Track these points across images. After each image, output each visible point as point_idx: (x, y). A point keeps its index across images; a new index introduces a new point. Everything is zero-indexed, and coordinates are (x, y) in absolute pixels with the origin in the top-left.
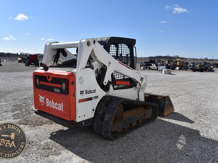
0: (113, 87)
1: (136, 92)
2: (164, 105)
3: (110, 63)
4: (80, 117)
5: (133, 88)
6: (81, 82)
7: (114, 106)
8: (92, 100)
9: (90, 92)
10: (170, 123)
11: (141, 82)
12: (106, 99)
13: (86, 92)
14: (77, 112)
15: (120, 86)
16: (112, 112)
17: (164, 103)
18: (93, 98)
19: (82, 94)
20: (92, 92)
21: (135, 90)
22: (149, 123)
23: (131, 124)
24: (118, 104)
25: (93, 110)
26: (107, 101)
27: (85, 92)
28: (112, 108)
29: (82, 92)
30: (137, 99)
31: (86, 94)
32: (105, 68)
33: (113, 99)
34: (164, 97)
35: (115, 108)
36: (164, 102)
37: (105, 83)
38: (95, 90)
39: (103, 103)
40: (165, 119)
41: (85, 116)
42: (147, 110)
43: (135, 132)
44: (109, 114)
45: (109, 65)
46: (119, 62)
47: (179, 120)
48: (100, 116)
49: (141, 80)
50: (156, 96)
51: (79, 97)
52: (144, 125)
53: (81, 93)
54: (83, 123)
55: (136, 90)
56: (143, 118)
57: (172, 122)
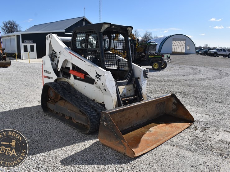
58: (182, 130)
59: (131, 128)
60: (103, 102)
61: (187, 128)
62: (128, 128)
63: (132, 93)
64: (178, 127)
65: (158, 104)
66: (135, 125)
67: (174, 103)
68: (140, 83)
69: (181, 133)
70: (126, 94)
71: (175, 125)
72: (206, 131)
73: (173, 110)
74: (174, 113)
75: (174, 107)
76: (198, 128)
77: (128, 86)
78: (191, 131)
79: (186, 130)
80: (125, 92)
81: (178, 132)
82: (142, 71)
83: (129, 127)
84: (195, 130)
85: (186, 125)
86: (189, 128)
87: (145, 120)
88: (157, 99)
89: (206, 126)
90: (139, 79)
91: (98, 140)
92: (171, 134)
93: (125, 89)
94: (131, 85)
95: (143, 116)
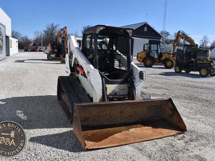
58: (164, 136)
59: (112, 124)
60: (92, 97)
61: (171, 136)
62: (109, 124)
63: (126, 92)
64: (162, 133)
65: (152, 106)
66: (118, 123)
67: (170, 108)
68: (134, 83)
69: (160, 139)
70: (117, 93)
71: (161, 130)
72: (192, 143)
73: (169, 115)
74: (170, 119)
75: (170, 112)
76: (185, 138)
77: (121, 85)
78: (175, 139)
79: (169, 137)
80: (117, 90)
81: (155, 137)
82: (139, 72)
83: (111, 123)
84: (179, 140)
85: (174, 132)
86: (175, 136)
87: (133, 120)
88: (145, 101)
89: (197, 138)
90: (134, 80)
91: (72, 129)
92: (147, 138)
93: (118, 88)
94: (125, 85)
95: (130, 116)
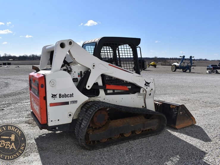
0: (105, 91)
1: (142, 98)
2: (176, 116)
3: (94, 66)
4: (52, 121)
5: (136, 94)
6: (52, 85)
7: (91, 113)
8: (69, 104)
9: (65, 96)
10: (178, 138)
11: (146, 87)
12: (89, 105)
13: (60, 96)
14: (48, 115)
15: (116, 91)
16: (87, 119)
17: (177, 114)
18: (70, 103)
19: (54, 97)
20: (68, 96)
21: (140, 96)
22: (150, 135)
23: (122, 135)
24: (94, 110)
25: (70, 115)
26: (88, 107)
27: (58, 96)
28: (89, 115)
29: (54, 96)
30: (143, 106)
31: (60, 97)
32: (89, 71)
33: (94, 104)
34: (176, 106)
35: (91, 115)
36: (176, 112)
37: (89, 87)
38: (73, 94)
39: (85, 108)
40: (175, 132)
41: (58, 120)
42: (149, 120)
43: (124, 144)
44: (85, 121)
45: (93, 68)
46: (109, 65)
47: (192, 136)
48: (79, 122)
49: (145, 85)
50: (169, 105)
51: (50, 100)
52: (140, 137)
53: (52, 97)
54: (57, 128)
55: (142, 96)
56: (142, 129)
57: (180, 138)
